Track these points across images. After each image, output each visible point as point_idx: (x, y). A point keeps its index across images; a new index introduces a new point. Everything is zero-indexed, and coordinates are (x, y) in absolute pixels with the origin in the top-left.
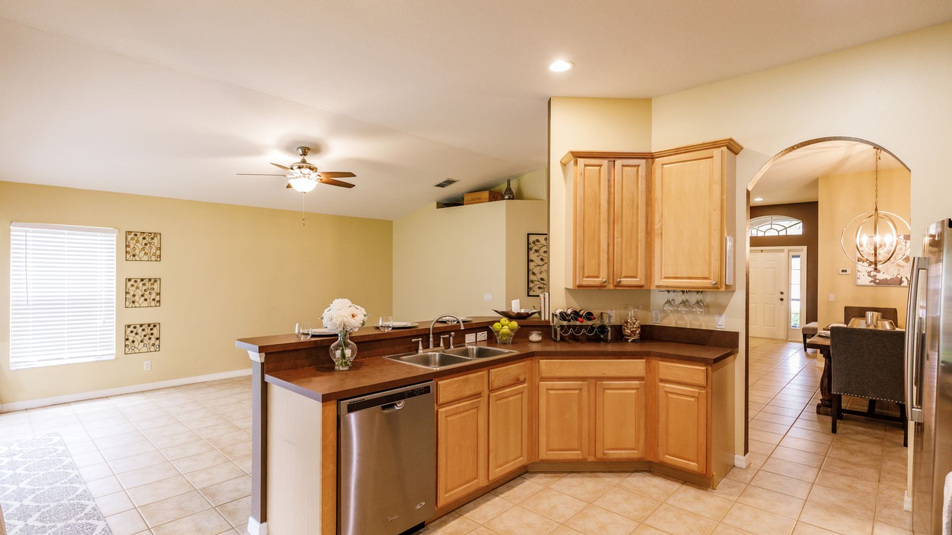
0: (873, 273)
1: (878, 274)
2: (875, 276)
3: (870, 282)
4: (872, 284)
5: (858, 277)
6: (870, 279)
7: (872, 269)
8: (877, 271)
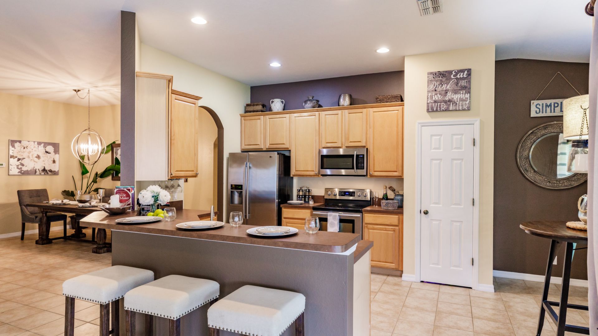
1: (23, 167)
2: (21, 168)
6: (19, 170)
7: (20, 164)
8: (23, 165)
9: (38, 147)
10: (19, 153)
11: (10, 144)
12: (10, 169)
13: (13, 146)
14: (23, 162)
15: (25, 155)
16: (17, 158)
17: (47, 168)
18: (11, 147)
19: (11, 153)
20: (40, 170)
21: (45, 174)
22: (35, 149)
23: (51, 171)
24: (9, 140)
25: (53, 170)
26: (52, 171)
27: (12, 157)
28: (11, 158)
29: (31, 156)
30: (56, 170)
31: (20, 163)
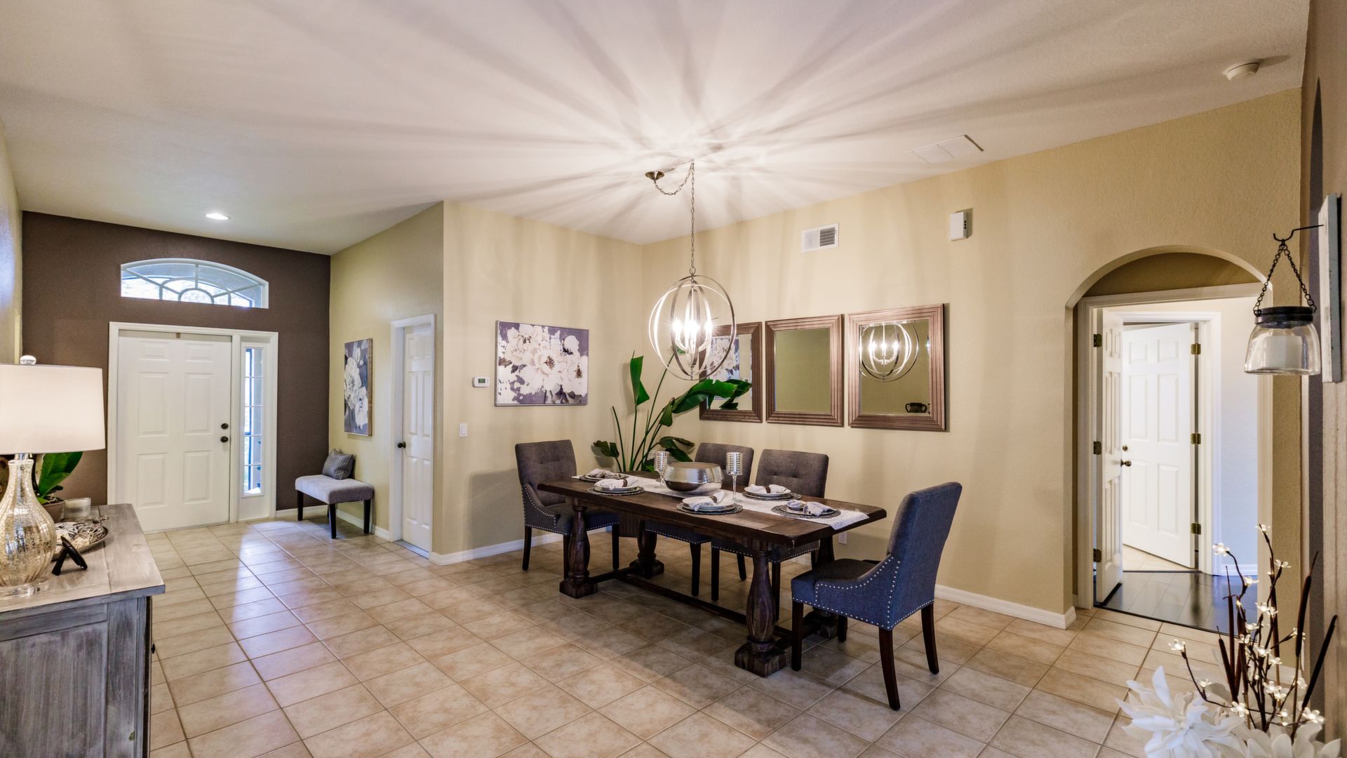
0: (517, 385)
2: (518, 389)
4: (515, 402)
6: (513, 394)
7: (516, 379)
8: (521, 381)
9: (550, 339)
10: (515, 353)
11: (499, 332)
12: (499, 391)
13: (505, 337)
14: (523, 374)
15: (526, 359)
16: (511, 365)
17: (567, 390)
18: (500, 338)
19: (500, 355)
20: (554, 394)
21: (562, 403)
22: (544, 343)
23: (573, 395)
24: (497, 322)
25: (576, 393)
26: (575, 395)
27: (502, 362)
28: (500, 364)
29: (536, 361)
30: (583, 395)
31: (517, 376)
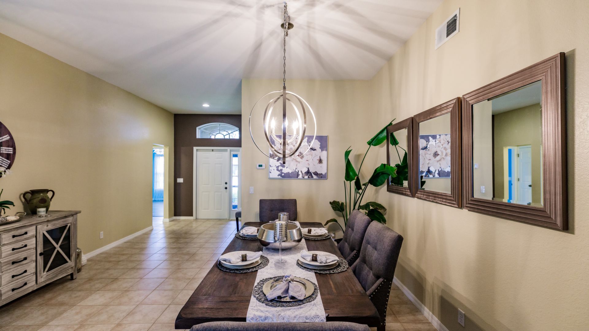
0: (280, 168)
3: (279, 175)
4: (280, 177)
5: (270, 171)
6: (279, 173)
17: (312, 171)
20: (303, 172)
21: (309, 178)
26: (318, 174)
27: (272, 156)
30: (324, 173)
31: (280, 163)
